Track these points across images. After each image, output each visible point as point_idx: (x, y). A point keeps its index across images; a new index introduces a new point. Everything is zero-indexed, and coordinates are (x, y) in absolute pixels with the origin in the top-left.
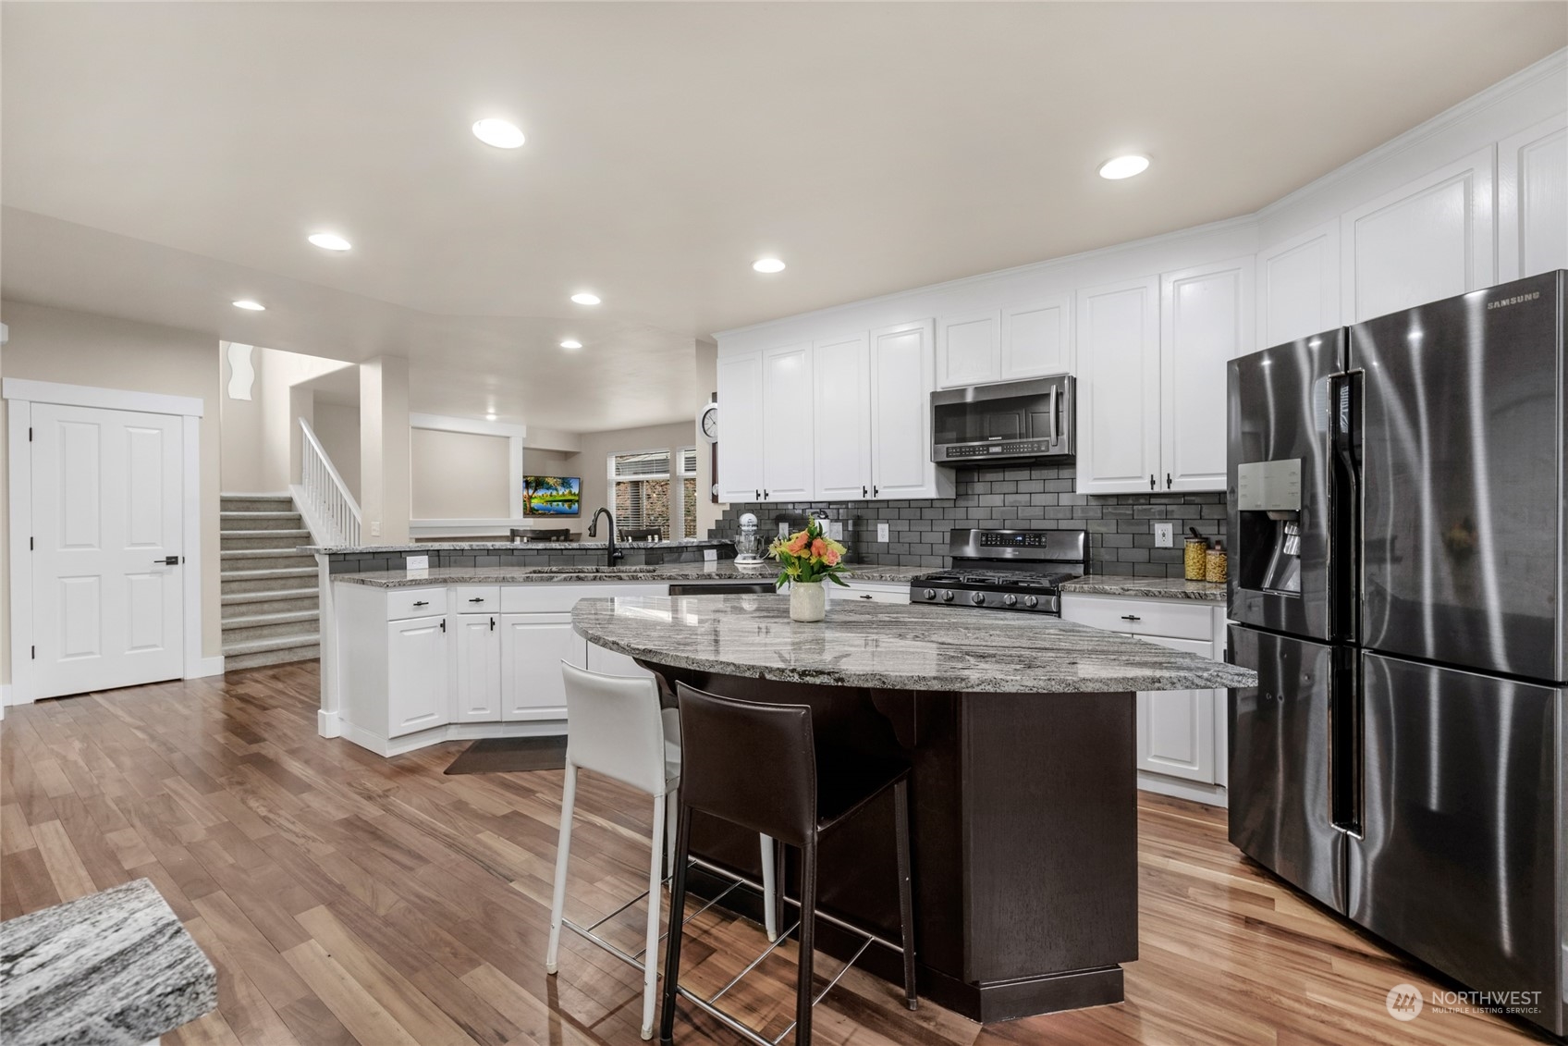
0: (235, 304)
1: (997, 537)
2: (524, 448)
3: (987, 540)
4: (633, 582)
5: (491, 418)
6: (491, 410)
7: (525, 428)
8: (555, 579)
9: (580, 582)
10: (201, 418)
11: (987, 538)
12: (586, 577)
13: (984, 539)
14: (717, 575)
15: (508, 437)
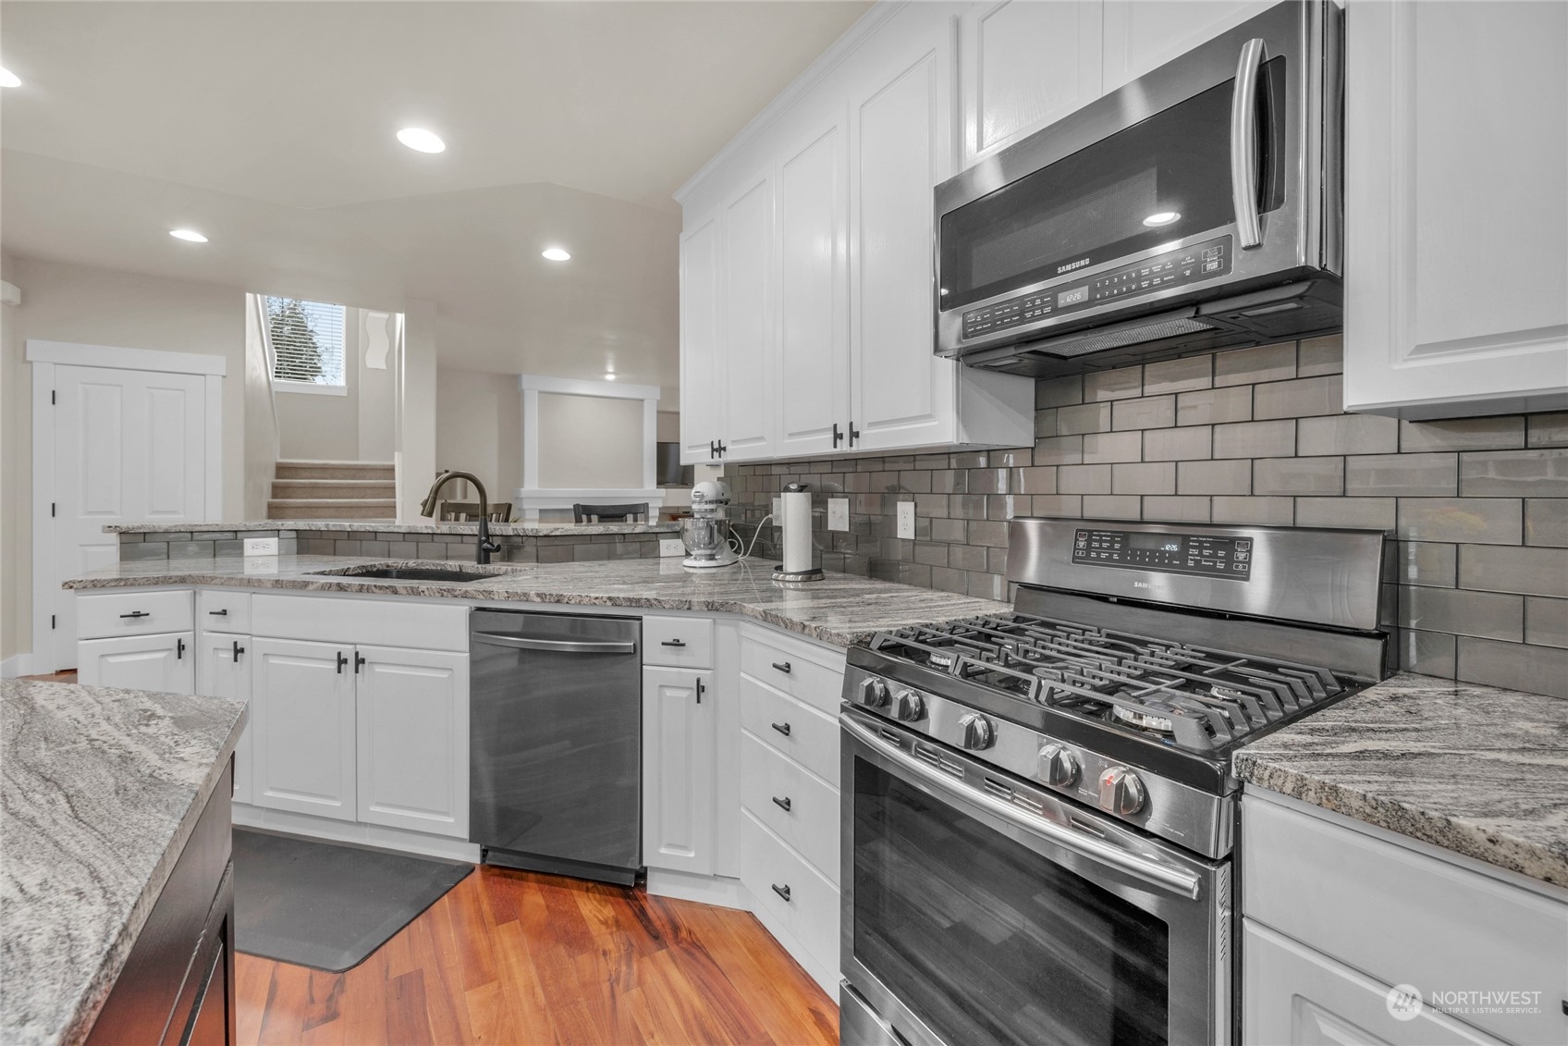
0: (172, 233)
1: (1112, 542)
2: (658, 412)
3: (1089, 548)
4: (413, 598)
5: (610, 377)
6: (610, 369)
7: (659, 389)
8: (310, 587)
9: (342, 594)
10: (224, 377)
11: (1089, 542)
12: (350, 585)
13: (1081, 544)
14: (538, 595)
15: (642, 400)
